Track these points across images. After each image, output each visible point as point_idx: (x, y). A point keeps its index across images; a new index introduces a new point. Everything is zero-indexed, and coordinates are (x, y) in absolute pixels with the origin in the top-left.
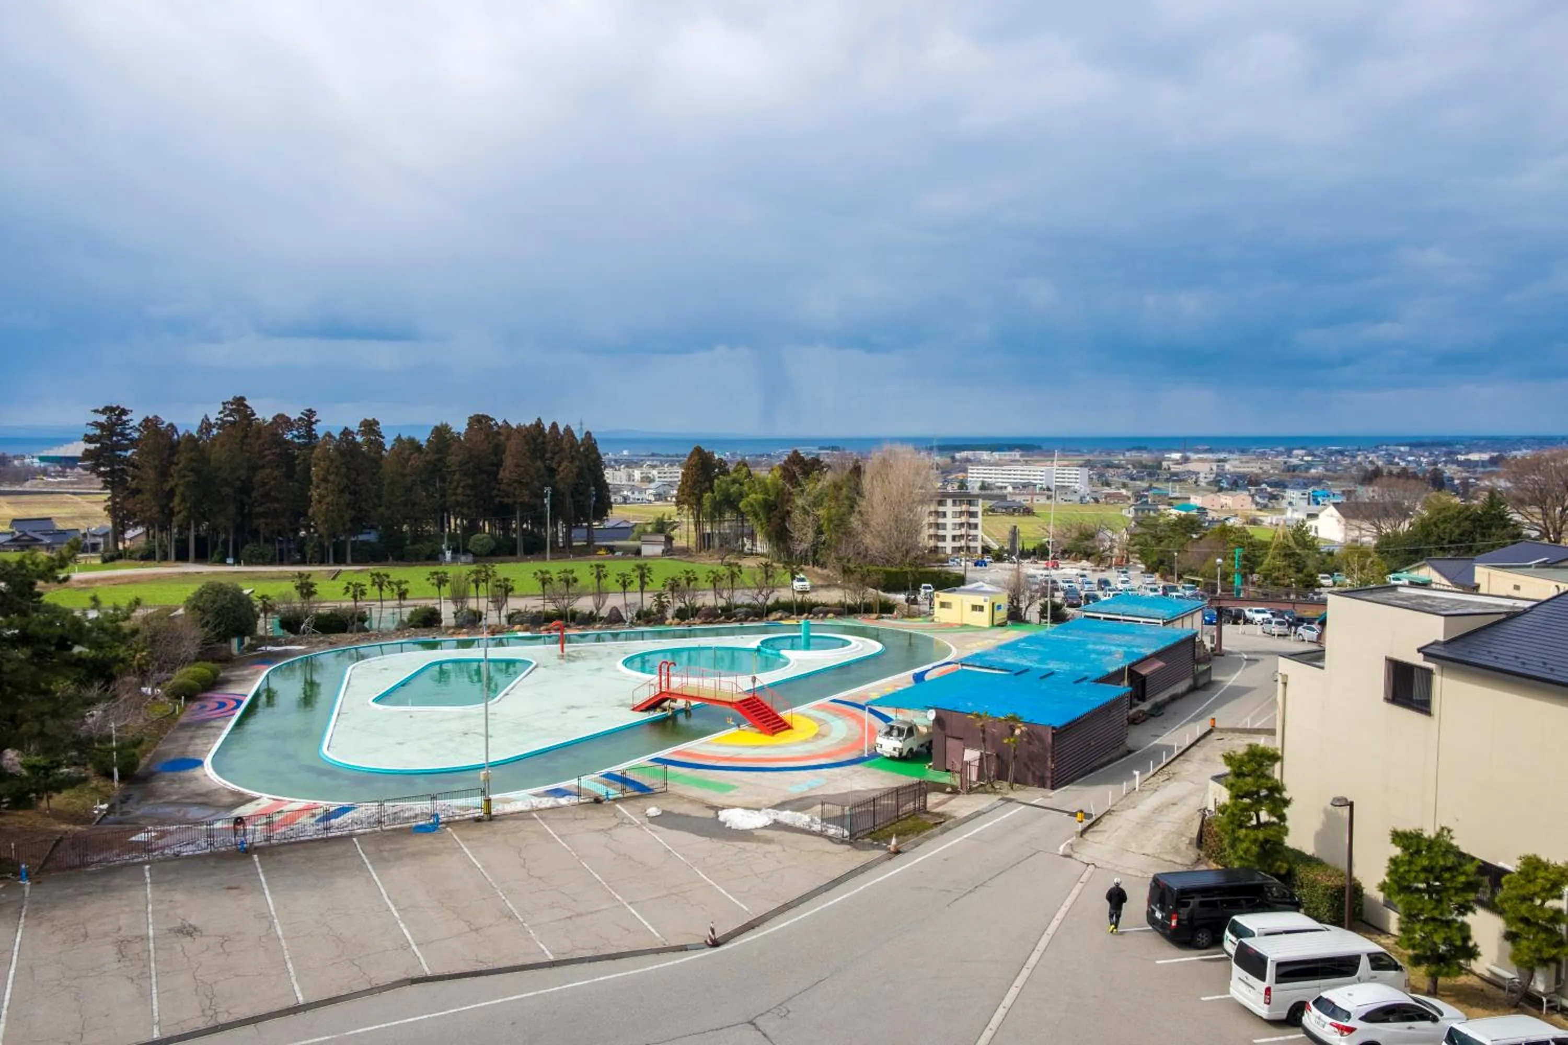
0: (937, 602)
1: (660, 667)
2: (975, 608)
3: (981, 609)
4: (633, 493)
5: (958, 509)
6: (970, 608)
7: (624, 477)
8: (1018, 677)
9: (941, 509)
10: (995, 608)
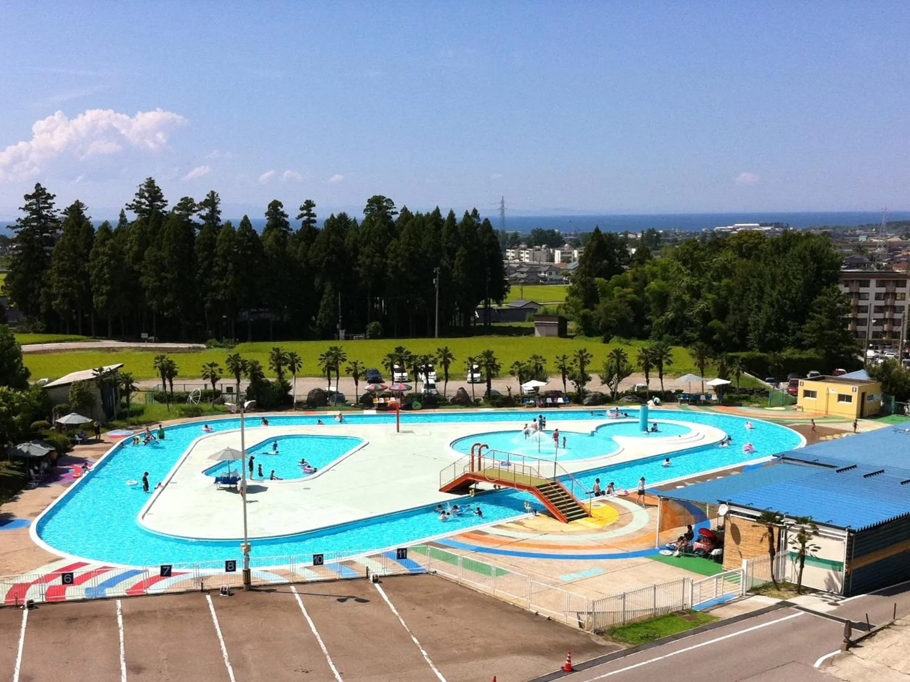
0: (801, 390)
1: (473, 448)
2: (842, 398)
3: (849, 399)
4: (550, 274)
5: (883, 290)
6: (836, 398)
7: (544, 257)
8: (840, 474)
9: (862, 290)
10: (866, 398)
